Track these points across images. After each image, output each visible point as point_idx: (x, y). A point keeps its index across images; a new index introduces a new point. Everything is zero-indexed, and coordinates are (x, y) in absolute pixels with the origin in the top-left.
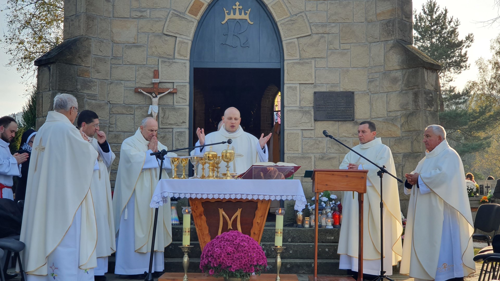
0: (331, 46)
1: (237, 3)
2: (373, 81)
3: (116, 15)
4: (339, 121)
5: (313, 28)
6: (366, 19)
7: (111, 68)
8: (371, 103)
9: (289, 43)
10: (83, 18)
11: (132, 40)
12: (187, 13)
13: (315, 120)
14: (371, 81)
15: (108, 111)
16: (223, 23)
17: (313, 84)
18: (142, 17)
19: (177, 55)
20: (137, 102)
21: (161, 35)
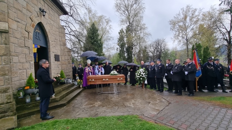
0: (56, 45)
3: (9, 17)
4: (58, 61)
8: (61, 58)
11: (15, 29)
12: (31, 26)
13: (55, 61)
14: (61, 53)
16: (35, 32)
18: (19, 22)
19: (30, 39)
20: (19, 52)
21: (24, 30)
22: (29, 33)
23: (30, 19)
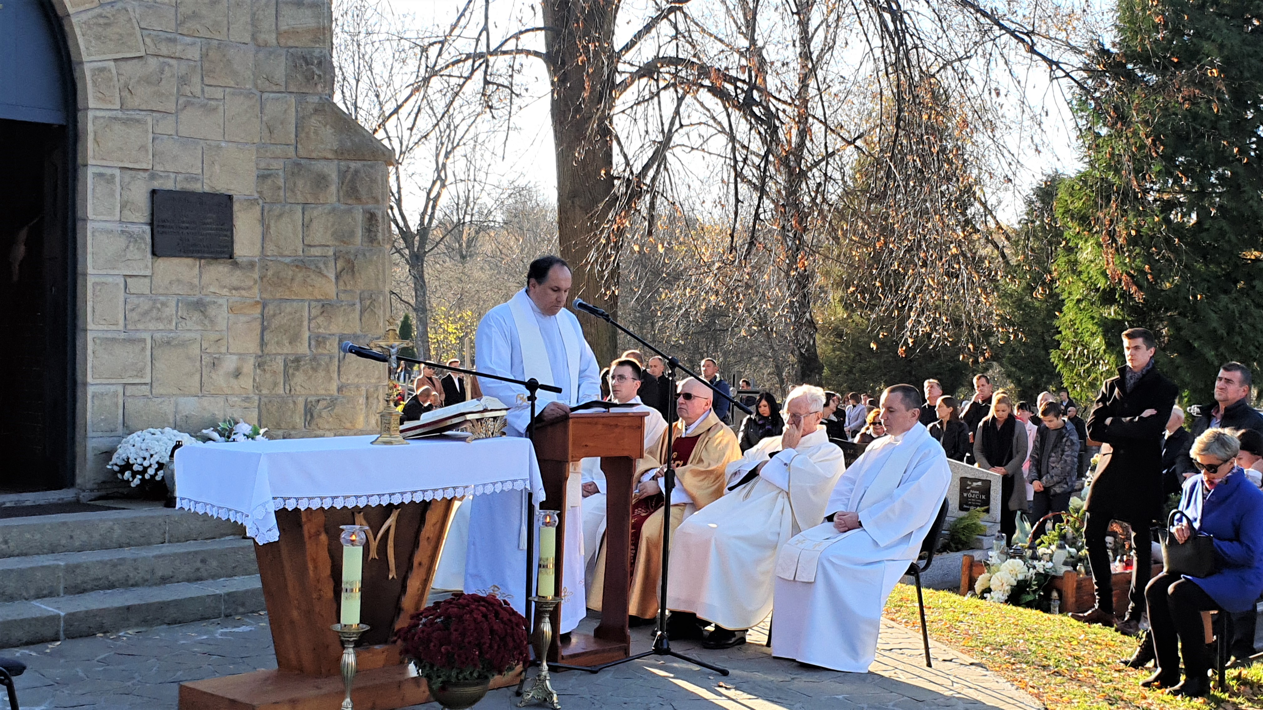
2: (269, 175)
4: (201, 258)
5: (148, 40)
6: (254, 37)
8: (264, 225)
9: (99, 71)
14: (264, 175)
17: (148, 170)
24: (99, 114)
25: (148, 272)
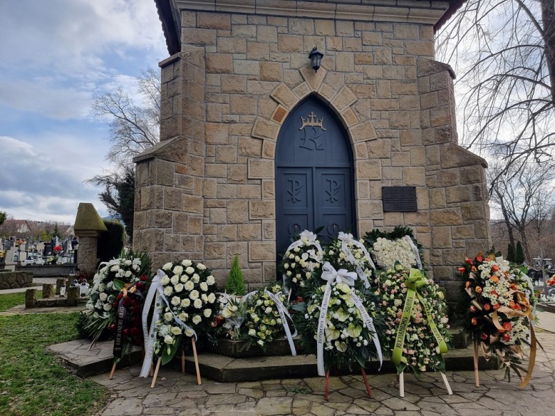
0: (394, 149)
1: (312, 113)
2: (431, 178)
3: (209, 120)
4: (403, 212)
5: (378, 133)
6: (421, 126)
7: (205, 167)
8: (430, 197)
9: (360, 146)
10: (180, 120)
11: (224, 142)
12: (272, 119)
13: (385, 212)
14: (428, 178)
15: (202, 205)
16: (301, 129)
17: (379, 180)
18: (233, 122)
19: (263, 155)
20: (229, 197)
21: (249, 138)
22: (263, 140)
23: (271, 100)
24: (360, 161)
25: (383, 218)
